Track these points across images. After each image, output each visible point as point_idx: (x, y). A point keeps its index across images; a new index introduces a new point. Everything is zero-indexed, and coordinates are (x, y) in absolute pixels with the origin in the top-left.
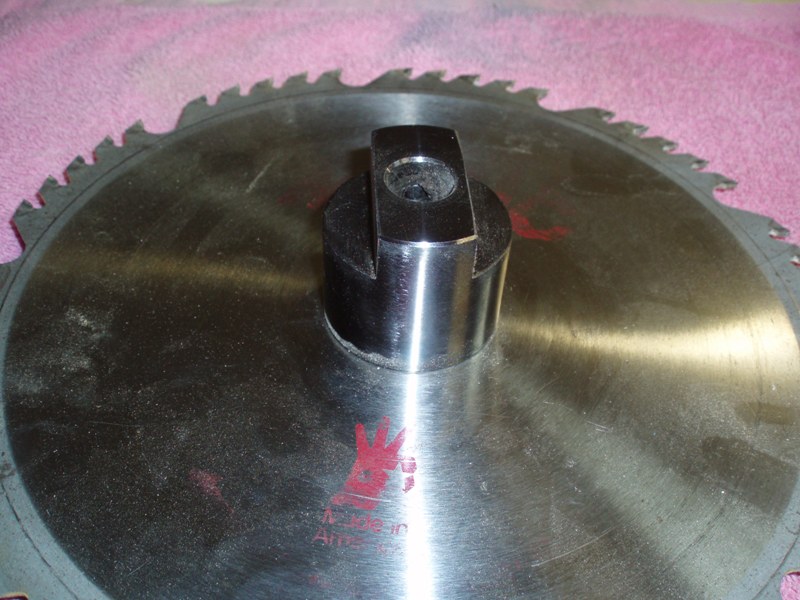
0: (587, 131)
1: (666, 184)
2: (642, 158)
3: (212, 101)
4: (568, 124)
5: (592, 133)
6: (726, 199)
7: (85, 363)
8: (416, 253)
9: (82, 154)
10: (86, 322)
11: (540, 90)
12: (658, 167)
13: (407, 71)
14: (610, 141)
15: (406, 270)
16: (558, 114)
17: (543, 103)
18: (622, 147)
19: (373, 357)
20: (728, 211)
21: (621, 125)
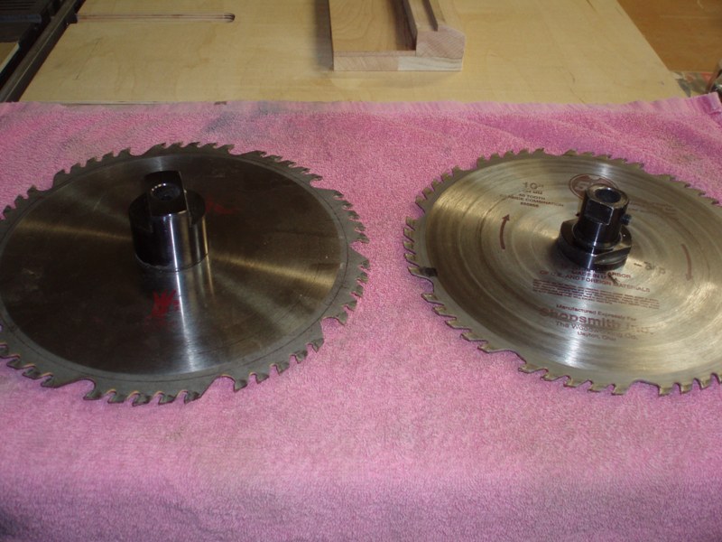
0: (252, 162)
1: (289, 182)
2: (278, 172)
3: (68, 171)
4: (238, 159)
5: (255, 163)
6: (315, 184)
7: (36, 287)
8: (168, 219)
9: (10, 204)
10: (32, 273)
11: (229, 146)
12: (285, 175)
13: (163, 144)
14: (263, 166)
15: (165, 227)
16: (238, 156)
17: (232, 152)
18: (268, 168)
19: (158, 267)
20: (317, 190)
21: (269, 157)
